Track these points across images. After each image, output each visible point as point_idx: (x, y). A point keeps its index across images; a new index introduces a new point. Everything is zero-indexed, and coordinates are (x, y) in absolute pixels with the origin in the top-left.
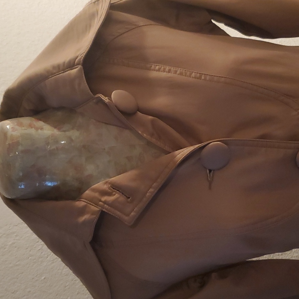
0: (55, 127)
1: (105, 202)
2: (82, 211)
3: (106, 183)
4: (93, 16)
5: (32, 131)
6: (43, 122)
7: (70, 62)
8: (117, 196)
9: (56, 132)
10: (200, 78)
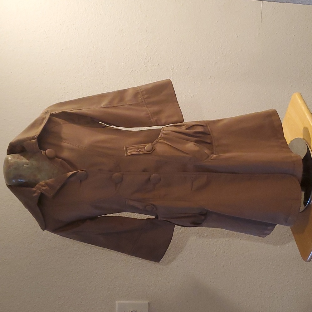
0: (27, 159)
1: (42, 189)
2: (35, 192)
3: (44, 182)
4: (44, 119)
5: (18, 160)
6: (23, 156)
7: (33, 137)
8: (47, 187)
9: (27, 161)
10: (79, 147)
